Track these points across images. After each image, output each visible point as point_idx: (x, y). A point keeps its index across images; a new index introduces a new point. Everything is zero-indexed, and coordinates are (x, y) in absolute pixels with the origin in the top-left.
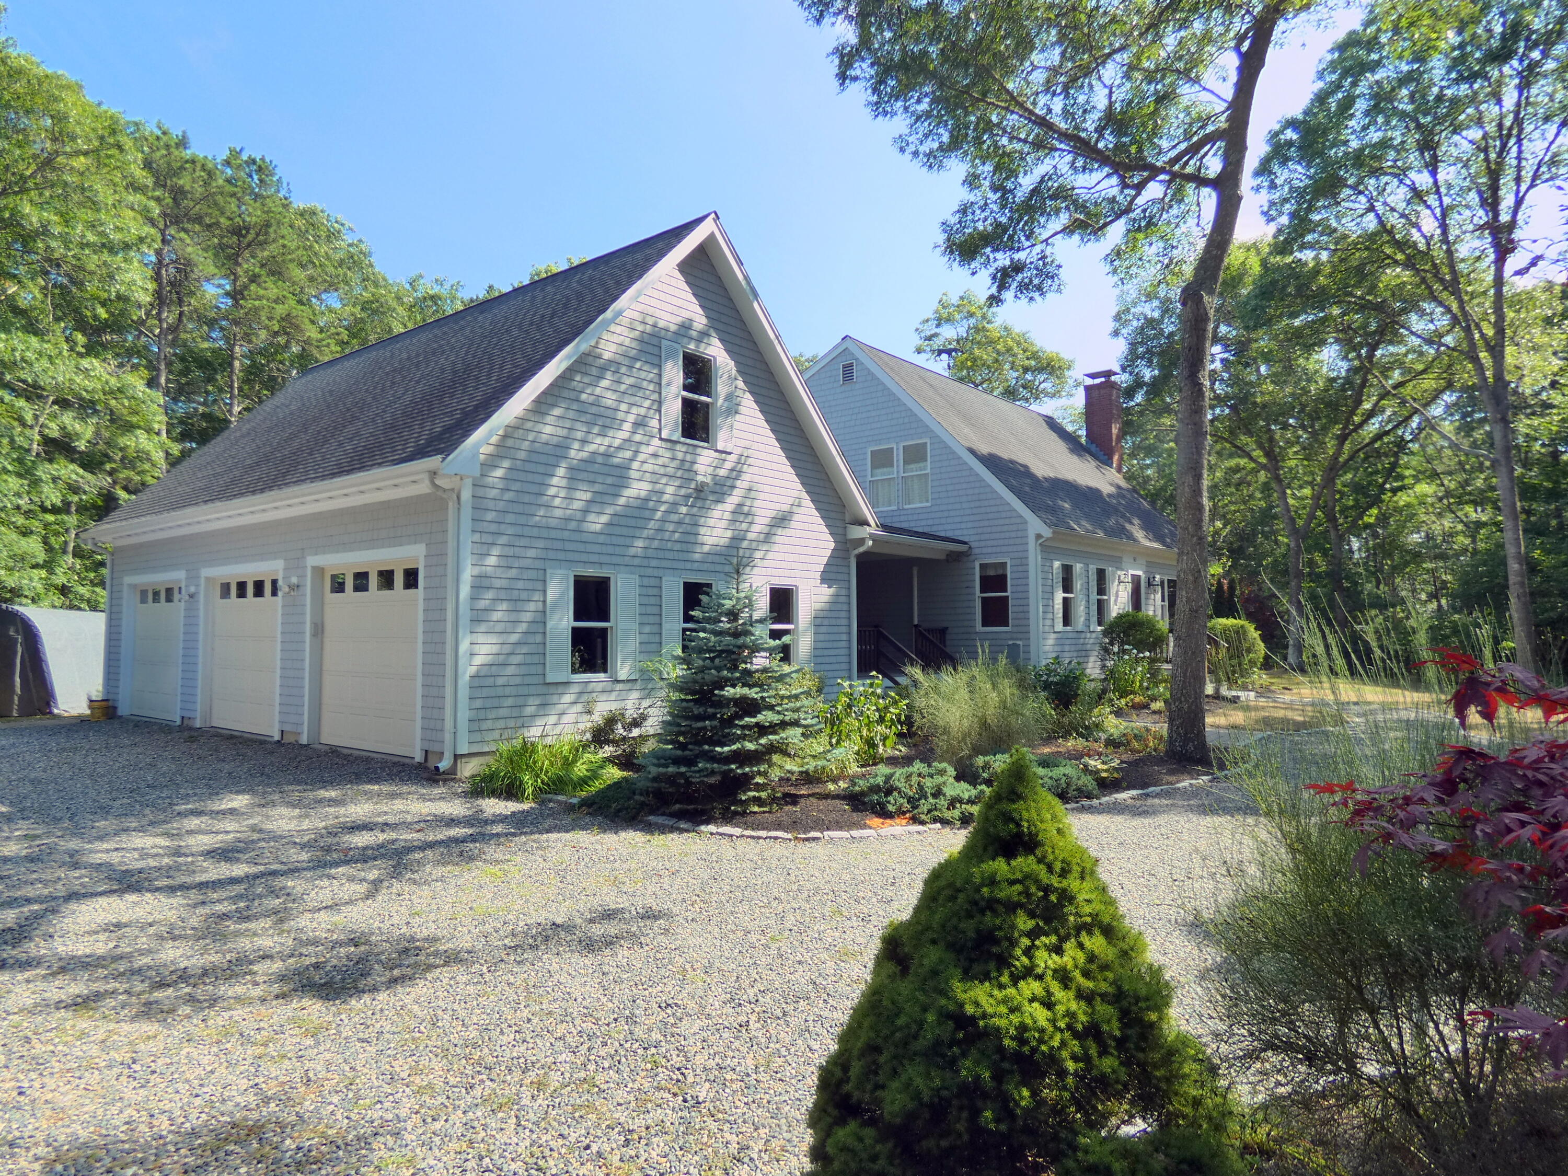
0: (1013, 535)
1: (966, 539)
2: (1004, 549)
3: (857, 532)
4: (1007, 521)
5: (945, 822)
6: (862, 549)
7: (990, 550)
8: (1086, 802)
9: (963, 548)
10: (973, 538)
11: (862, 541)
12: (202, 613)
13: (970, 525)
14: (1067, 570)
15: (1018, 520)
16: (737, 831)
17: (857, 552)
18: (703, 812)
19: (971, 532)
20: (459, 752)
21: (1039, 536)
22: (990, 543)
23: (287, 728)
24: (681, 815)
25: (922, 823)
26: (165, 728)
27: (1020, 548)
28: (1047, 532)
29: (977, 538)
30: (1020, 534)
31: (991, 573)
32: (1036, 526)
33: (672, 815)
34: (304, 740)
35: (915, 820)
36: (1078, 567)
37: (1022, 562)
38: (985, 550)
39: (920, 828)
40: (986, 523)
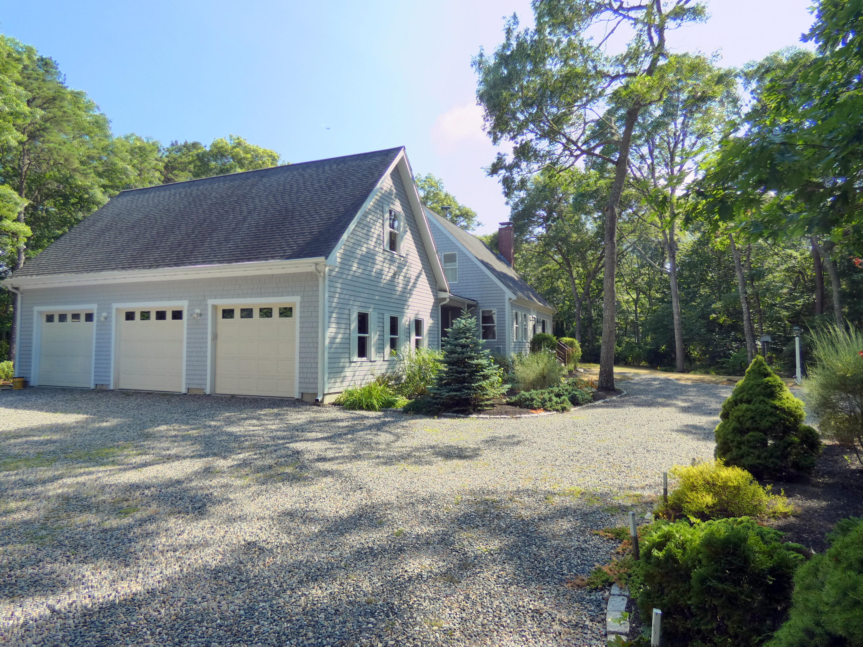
0: (498, 298)
1: (475, 299)
2: (494, 304)
3: (443, 295)
4: (495, 292)
5: (557, 410)
6: (444, 303)
7: (487, 304)
8: (590, 404)
9: (475, 303)
10: (478, 299)
11: (445, 299)
12: (113, 328)
13: (477, 293)
14: (516, 314)
15: (501, 292)
16: (488, 416)
17: (442, 304)
18: (466, 411)
19: (478, 296)
20: (325, 393)
21: (510, 299)
22: (487, 301)
23: (190, 387)
24: (457, 412)
25: (550, 411)
26: (84, 391)
27: (501, 304)
28: (514, 297)
29: (481, 299)
30: (501, 298)
31: (486, 315)
32: (509, 294)
33: (454, 412)
34: (208, 392)
35: (546, 410)
36: (519, 313)
37: (502, 311)
38: (484, 305)
39: (549, 413)
40: (485, 292)
